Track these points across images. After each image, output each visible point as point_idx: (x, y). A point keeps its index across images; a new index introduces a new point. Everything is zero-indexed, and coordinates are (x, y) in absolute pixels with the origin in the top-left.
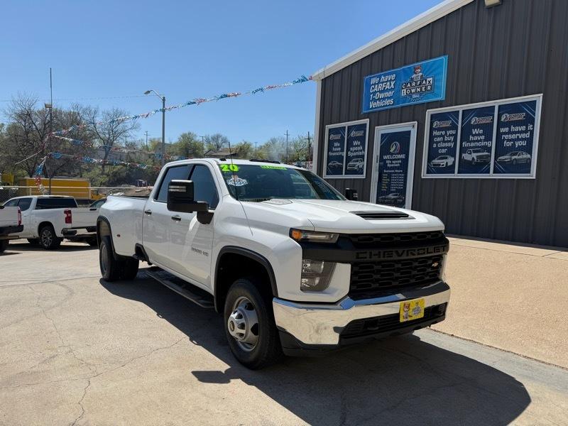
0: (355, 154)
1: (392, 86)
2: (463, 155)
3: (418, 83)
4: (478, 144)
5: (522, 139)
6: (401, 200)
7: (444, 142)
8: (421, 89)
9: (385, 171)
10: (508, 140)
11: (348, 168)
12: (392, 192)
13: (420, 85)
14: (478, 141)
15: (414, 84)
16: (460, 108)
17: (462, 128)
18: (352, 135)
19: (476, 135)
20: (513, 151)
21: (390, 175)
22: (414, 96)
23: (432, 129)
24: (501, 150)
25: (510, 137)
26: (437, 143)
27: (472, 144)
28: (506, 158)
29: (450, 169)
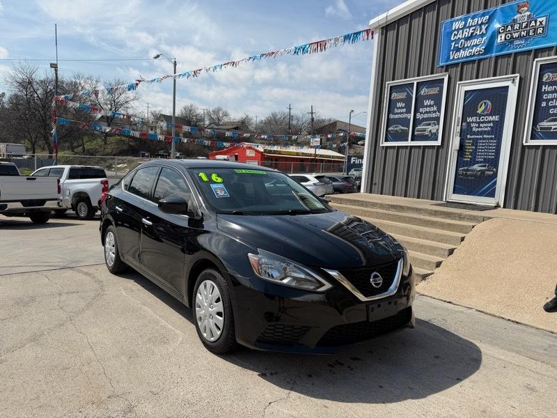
0: (426, 116)
1: (484, 30)
3: (524, 25)
6: (491, 173)
8: (528, 33)
9: (469, 136)
11: (416, 133)
12: (478, 162)
13: (526, 27)
15: (517, 27)
18: (422, 92)
21: (475, 142)
22: (517, 42)
23: (540, 84)
26: (548, 101)
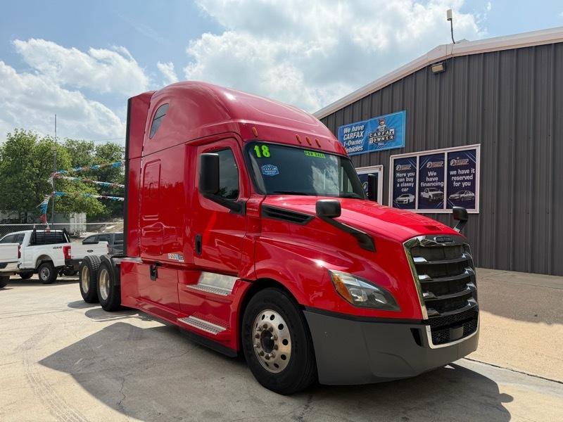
1: (362, 135)
2: (422, 193)
3: (383, 133)
4: (433, 184)
5: (467, 181)
7: (406, 182)
8: (385, 139)
10: (457, 181)
14: (433, 182)
15: (379, 134)
16: (418, 154)
17: (420, 171)
19: (431, 177)
20: (461, 189)
22: (380, 144)
23: (395, 172)
24: (451, 189)
25: (458, 178)
26: (400, 183)
27: (429, 185)
28: (456, 196)
29: (411, 205)
